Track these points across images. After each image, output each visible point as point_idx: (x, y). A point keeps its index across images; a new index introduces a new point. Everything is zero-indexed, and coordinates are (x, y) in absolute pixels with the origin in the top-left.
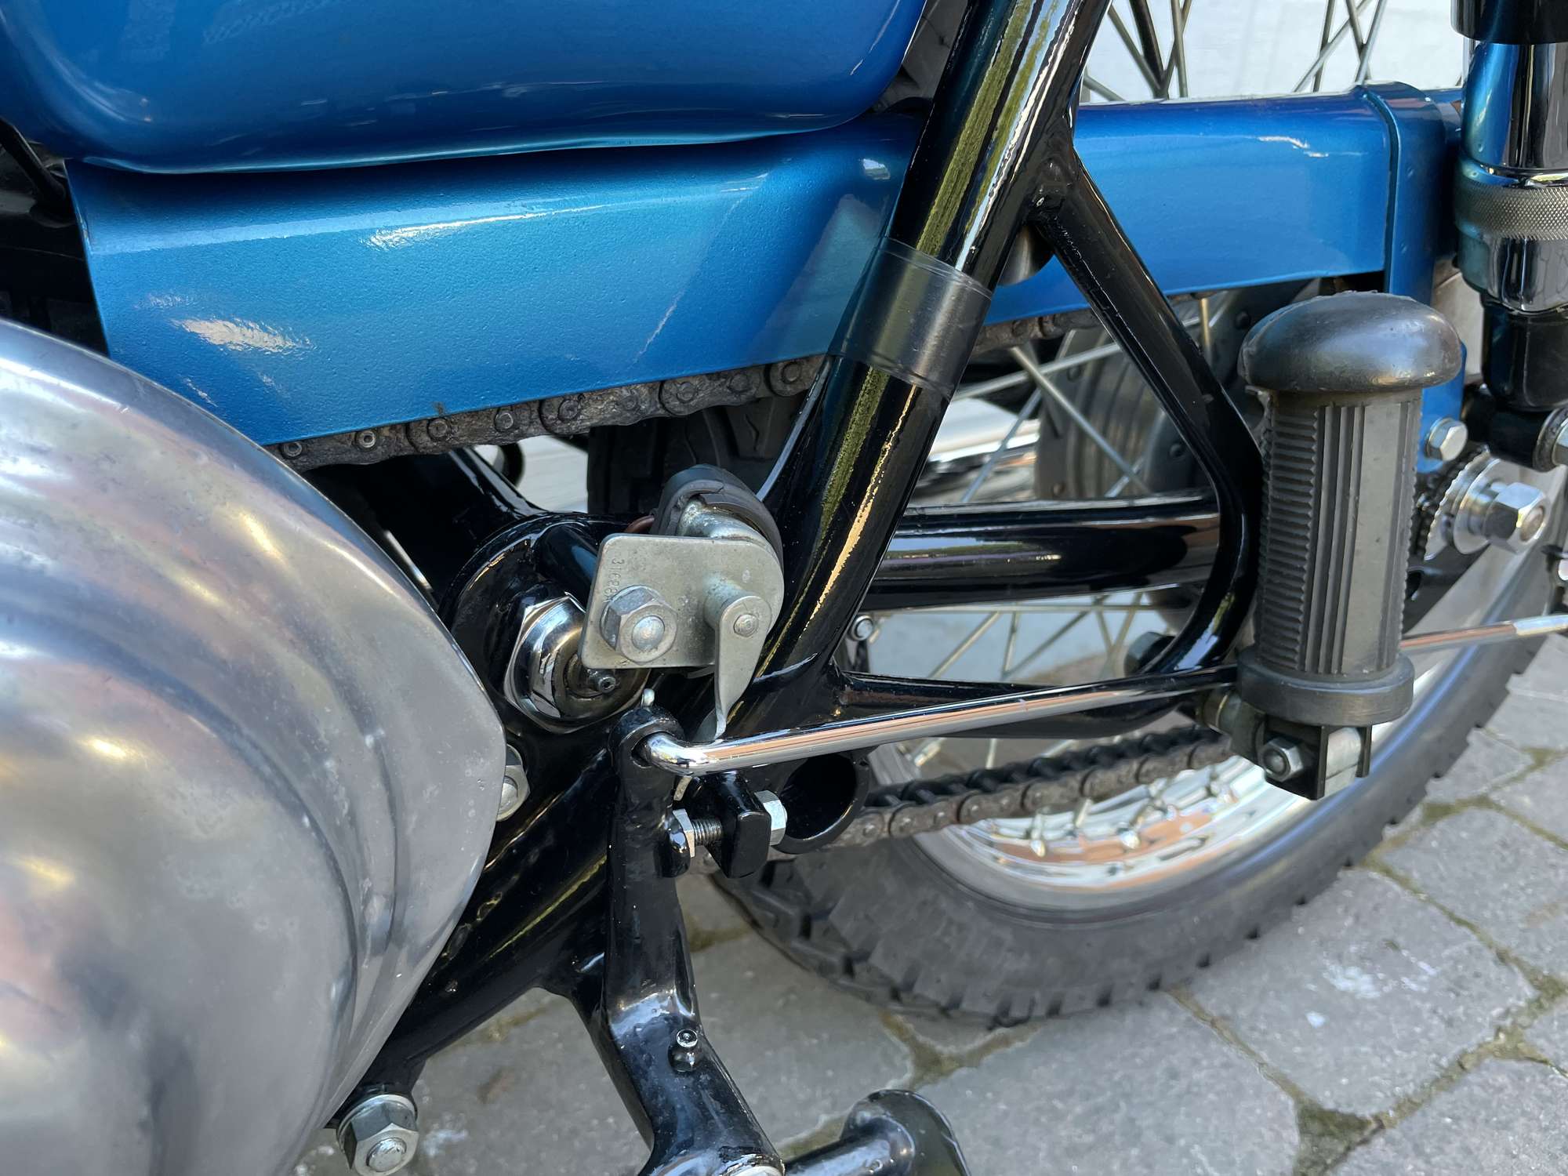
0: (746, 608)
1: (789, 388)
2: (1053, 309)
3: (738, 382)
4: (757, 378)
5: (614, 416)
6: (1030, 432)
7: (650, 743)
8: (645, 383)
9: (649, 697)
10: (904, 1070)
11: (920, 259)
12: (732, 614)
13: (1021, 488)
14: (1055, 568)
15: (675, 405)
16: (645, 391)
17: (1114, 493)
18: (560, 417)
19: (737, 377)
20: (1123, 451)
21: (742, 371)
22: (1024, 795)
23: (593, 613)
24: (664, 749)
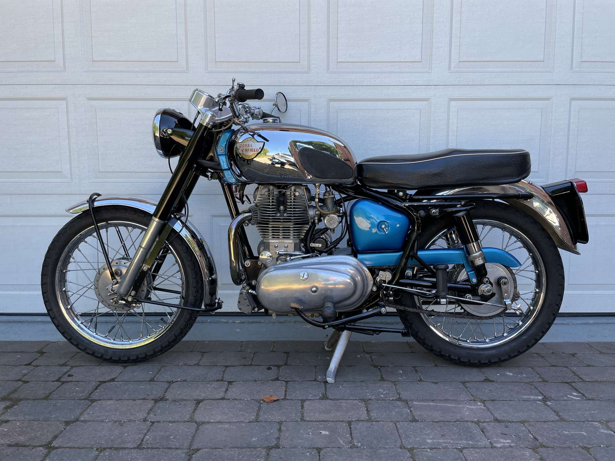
9: (382, 281)
18: (376, 265)
23: (379, 276)
24: (383, 284)
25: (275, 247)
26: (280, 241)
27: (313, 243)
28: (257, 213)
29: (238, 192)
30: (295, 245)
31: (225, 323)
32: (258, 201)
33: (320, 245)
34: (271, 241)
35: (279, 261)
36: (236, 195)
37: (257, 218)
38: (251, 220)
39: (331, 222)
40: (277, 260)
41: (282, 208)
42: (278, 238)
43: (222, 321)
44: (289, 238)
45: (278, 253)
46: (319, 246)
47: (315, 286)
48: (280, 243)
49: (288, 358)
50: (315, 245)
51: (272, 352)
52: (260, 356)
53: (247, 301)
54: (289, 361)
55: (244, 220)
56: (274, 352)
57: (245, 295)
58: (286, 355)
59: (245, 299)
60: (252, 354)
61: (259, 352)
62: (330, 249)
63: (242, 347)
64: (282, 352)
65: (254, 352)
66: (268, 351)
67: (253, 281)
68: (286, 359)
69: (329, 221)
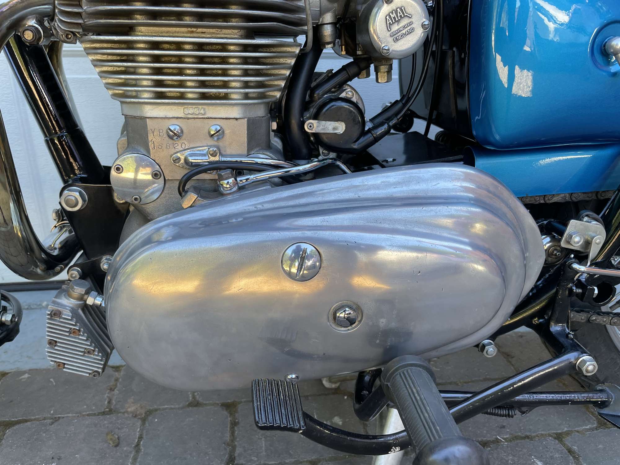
0: (599, 238)
1: (602, 198)
3: (590, 195)
4: (594, 195)
5: (560, 200)
7: (573, 264)
8: (568, 193)
9: (572, 256)
10: (594, 424)
12: (595, 240)
15: (574, 199)
16: (568, 195)
18: (548, 200)
19: (590, 194)
21: (591, 192)
23: (565, 235)
24: (576, 266)
25: (171, 138)
26: (190, 110)
27: (316, 117)
30: (252, 124)
33: (340, 128)
34: (150, 111)
35: (191, 198)
39: (395, 27)
40: (182, 191)
42: (182, 96)
44: (226, 97)
45: (186, 160)
46: (334, 129)
47: (349, 303)
48: (188, 119)
49: (236, 432)
50: (321, 127)
51: (191, 406)
52: (159, 430)
53: (80, 337)
54: (237, 445)
55: (15, 17)
56: (196, 406)
57: (70, 318)
58: (229, 415)
59: (72, 332)
60: (139, 423)
61: (156, 410)
62: (377, 140)
63: (113, 390)
64: (218, 404)
65: (143, 411)
66: (181, 406)
67: (102, 258)
68: (228, 436)
69: (390, 21)
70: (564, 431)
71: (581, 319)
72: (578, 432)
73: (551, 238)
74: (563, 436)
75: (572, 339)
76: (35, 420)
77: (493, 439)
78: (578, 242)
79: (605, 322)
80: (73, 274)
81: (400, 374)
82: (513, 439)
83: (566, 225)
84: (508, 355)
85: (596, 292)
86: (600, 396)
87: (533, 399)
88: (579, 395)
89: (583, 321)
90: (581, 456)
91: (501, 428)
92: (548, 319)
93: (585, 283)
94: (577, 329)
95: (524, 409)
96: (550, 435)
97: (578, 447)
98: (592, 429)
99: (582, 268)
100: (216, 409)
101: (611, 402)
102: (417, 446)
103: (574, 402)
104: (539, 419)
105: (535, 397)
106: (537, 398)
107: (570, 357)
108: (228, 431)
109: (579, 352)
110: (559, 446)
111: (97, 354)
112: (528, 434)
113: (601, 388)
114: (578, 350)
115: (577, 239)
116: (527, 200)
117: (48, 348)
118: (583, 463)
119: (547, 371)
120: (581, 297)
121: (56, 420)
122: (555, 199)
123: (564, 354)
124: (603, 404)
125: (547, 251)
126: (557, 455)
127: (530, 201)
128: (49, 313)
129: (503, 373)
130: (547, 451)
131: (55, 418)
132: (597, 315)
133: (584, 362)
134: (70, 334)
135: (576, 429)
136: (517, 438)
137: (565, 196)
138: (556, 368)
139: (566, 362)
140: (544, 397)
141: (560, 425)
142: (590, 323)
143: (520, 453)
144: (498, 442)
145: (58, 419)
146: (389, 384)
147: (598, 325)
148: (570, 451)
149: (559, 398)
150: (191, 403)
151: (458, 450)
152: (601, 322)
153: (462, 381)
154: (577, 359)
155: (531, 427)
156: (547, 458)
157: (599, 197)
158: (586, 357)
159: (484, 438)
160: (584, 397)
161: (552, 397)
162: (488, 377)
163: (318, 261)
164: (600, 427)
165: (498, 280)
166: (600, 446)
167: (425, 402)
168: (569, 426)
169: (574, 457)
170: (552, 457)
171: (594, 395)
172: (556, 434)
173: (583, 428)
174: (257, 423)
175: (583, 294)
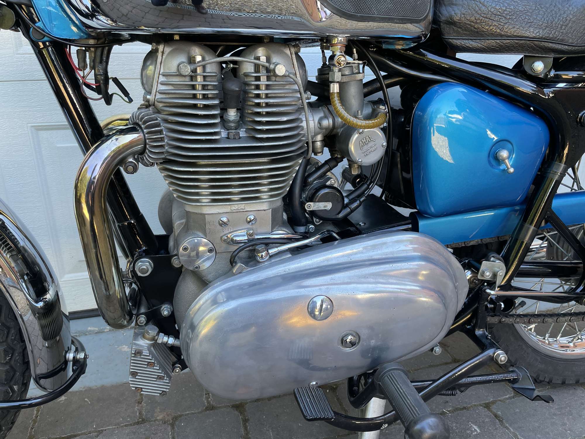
0: (501, 272)
1: (502, 240)
2: (549, 228)
3: (494, 239)
4: (497, 238)
6: (545, 244)
7: (486, 290)
9: (486, 284)
10: (512, 394)
11: (526, 225)
12: (499, 273)
13: (543, 257)
14: (550, 273)
15: (484, 242)
17: (565, 260)
18: (467, 244)
20: (567, 252)
21: (494, 237)
22: (544, 320)
23: (480, 271)
24: (488, 291)
25: (221, 225)
26: (235, 208)
27: (312, 200)
28: (160, 132)
29: (88, 70)
30: (274, 212)
31: (96, 333)
32: (159, 96)
33: (329, 206)
34: (208, 210)
35: (239, 267)
36: (83, 77)
37: (162, 146)
38: (142, 152)
39: (365, 147)
40: (233, 262)
41: (232, 114)
42: (229, 200)
43: (90, 331)
44: (259, 198)
45: (232, 240)
46: (325, 207)
47: (351, 332)
48: (233, 212)
49: (248, 427)
50: (316, 206)
51: (208, 410)
52: (187, 432)
53: (155, 368)
54: (251, 437)
55: (121, 156)
56: (212, 410)
57: (148, 354)
58: (239, 414)
59: (149, 364)
60: (169, 428)
61: (181, 416)
62: (352, 211)
63: (141, 403)
64: (229, 406)
65: (170, 418)
66: (200, 410)
67: (161, 307)
68: (243, 431)
69: (362, 144)
70: (490, 401)
71: (495, 321)
72: (500, 401)
73: (471, 271)
74: (490, 404)
75: (490, 340)
76: (82, 434)
77: (441, 412)
78: (489, 276)
79: (511, 321)
80: (141, 321)
81: (387, 376)
82: (455, 411)
83: (480, 263)
84: (445, 345)
85: (503, 306)
86: (512, 376)
87: (468, 381)
88: (498, 376)
89: (496, 323)
90: (504, 419)
91: (445, 403)
92: (473, 326)
93: (495, 300)
94: (493, 327)
95: (462, 389)
96: (481, 405)
97: (501, 412)
98: (510, 398)
99: (492, 292)
100: (228, 410)
101: (520, 379)
102: (406, 421)
103: (495, 381)
104: (472, 394)
105: (469, 380)
106: (470, 380)
107: (490, 352)
108: (242, 427)
109: (495, 349)
110: (488, 413)
111: (166, 378)
112: (465, 405)
113: (512, 369)
114: (494, 347)
115: (488, 274)
116: (454, 245)
117: (131, 378)
118: (506, 424)
119: (475, 363)
120: (494, 310)
121: (101, 432)
122: (472, 243)
123: (486, 351)
124: (515, 381)
125: (469, 281)
126: (487, 420)
127: (455, 246)
128: (134, 352)
129: (443, 360)
130: (480, 418)
131: (99, 431)
132: (505, 318)
133: (499, 355)
134: (147, 366)
135: (499, 399)
136: (457, 409)
137: (478, 241)
138: (481, 360)
139: (487, 356)
140: (474, 379)
141: (487, 396)
142: (502, 323)
143: (461, 421)
144: (444, 414)
145: (101, 431)
146: (380, 383)
147: (508, 324)
148: (496, 416)
149: (485, 379)
150: (208, 407)
151: (431, 421)
152: (509, 322)
153: (413, 369)
154: (494, 353)
155: (466, 400)
156: (481, 422)
157: (500, 239)
158: (499, 352)
159: (434, 412)
160: (502, 377)
161: (480, 378)
162: (432, 364)
163: (329, 305)
164: (516, 396)
165: (440, 306)
166: (517, 410)
167: (406, 393)
168: (494, 397)
169: (499, 420)
170: (483, 422)
171: (508, 375)
172: (485, 404)
173: (504, 397)
174: (305, 417)
175: (494, 308)
